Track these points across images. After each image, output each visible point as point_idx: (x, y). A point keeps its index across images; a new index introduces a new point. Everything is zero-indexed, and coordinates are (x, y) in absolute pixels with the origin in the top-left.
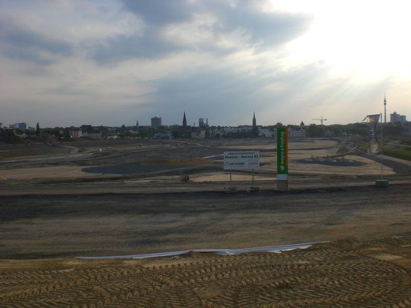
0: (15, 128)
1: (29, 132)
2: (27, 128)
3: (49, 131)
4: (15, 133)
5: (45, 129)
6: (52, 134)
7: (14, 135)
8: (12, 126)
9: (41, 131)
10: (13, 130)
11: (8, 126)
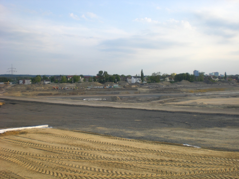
0: (212, 75)
1: (220, 78)
2: (219, 75)
3: (232, 77)
4: (212, 78)
5: (230, 76)
6: (234, 78)
7: (211, 79)
8: (210, 74)
9: (227, 77)
10: (211, 76)
11: (208, 74)
